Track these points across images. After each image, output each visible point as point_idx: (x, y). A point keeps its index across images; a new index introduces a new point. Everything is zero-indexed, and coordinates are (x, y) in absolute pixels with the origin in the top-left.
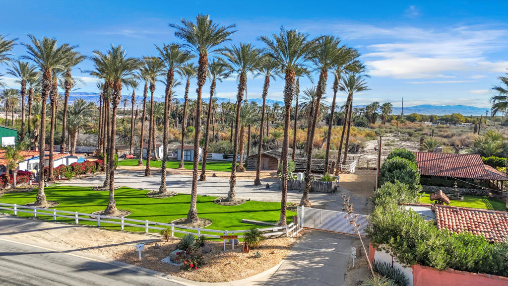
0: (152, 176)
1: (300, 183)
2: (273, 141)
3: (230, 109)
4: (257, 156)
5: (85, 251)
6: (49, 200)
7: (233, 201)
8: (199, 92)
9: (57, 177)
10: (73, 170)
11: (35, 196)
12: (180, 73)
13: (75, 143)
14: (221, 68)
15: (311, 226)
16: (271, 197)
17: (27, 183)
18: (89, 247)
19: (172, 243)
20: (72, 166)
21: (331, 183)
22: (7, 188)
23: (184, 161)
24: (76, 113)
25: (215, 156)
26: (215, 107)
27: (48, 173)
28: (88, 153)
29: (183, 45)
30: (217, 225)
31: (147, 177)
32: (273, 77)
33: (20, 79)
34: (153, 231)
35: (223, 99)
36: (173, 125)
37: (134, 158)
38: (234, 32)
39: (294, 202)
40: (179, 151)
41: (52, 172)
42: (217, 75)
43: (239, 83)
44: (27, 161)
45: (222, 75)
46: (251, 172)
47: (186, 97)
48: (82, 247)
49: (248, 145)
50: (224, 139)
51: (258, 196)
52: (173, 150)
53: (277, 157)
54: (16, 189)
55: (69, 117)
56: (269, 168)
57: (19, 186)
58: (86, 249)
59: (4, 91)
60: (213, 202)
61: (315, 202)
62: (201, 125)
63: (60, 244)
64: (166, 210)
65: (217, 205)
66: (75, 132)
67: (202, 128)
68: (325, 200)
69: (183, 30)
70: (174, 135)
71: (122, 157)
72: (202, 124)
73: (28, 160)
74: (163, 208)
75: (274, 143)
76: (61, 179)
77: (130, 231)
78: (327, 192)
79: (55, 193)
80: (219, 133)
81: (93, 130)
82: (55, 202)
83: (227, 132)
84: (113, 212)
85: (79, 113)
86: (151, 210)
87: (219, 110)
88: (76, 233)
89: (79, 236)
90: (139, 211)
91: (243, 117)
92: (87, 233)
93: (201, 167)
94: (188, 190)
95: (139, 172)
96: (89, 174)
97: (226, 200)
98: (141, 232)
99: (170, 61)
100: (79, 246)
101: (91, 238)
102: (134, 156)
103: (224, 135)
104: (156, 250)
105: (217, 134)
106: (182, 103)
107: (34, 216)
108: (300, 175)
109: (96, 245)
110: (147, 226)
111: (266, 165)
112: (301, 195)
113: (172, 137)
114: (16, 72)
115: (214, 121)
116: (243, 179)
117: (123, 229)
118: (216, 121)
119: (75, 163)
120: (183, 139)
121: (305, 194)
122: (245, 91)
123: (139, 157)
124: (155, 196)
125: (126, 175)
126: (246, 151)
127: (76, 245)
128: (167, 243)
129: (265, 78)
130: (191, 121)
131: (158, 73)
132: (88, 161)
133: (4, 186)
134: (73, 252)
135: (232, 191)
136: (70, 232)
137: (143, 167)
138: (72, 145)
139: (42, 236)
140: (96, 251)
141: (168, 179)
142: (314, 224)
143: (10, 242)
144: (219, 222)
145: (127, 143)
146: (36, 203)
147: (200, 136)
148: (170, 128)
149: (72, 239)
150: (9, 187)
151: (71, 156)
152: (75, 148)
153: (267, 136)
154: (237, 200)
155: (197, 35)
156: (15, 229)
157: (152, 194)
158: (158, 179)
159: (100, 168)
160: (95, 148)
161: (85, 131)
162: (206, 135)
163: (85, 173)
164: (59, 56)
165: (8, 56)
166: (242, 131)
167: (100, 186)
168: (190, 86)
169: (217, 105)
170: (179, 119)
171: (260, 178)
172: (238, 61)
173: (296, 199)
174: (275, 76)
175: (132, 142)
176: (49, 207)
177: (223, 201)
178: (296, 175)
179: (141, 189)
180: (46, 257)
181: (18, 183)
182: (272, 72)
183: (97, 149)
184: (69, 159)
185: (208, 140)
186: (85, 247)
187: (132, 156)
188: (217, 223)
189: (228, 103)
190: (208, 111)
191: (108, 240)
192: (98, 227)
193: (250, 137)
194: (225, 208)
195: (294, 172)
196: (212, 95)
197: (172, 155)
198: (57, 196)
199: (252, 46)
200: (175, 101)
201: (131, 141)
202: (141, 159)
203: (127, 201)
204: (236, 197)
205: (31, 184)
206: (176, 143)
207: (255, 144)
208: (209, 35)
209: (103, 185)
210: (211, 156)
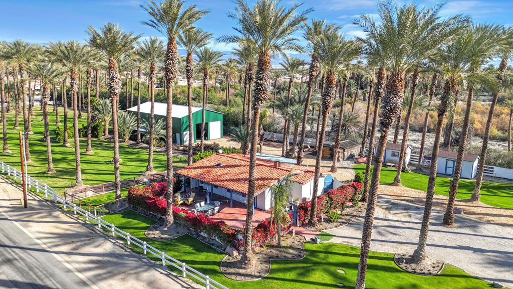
9: (320, 218)
41: (315, 214)
76: (324, 220)
96: (349, 208)
210: (493, 171)
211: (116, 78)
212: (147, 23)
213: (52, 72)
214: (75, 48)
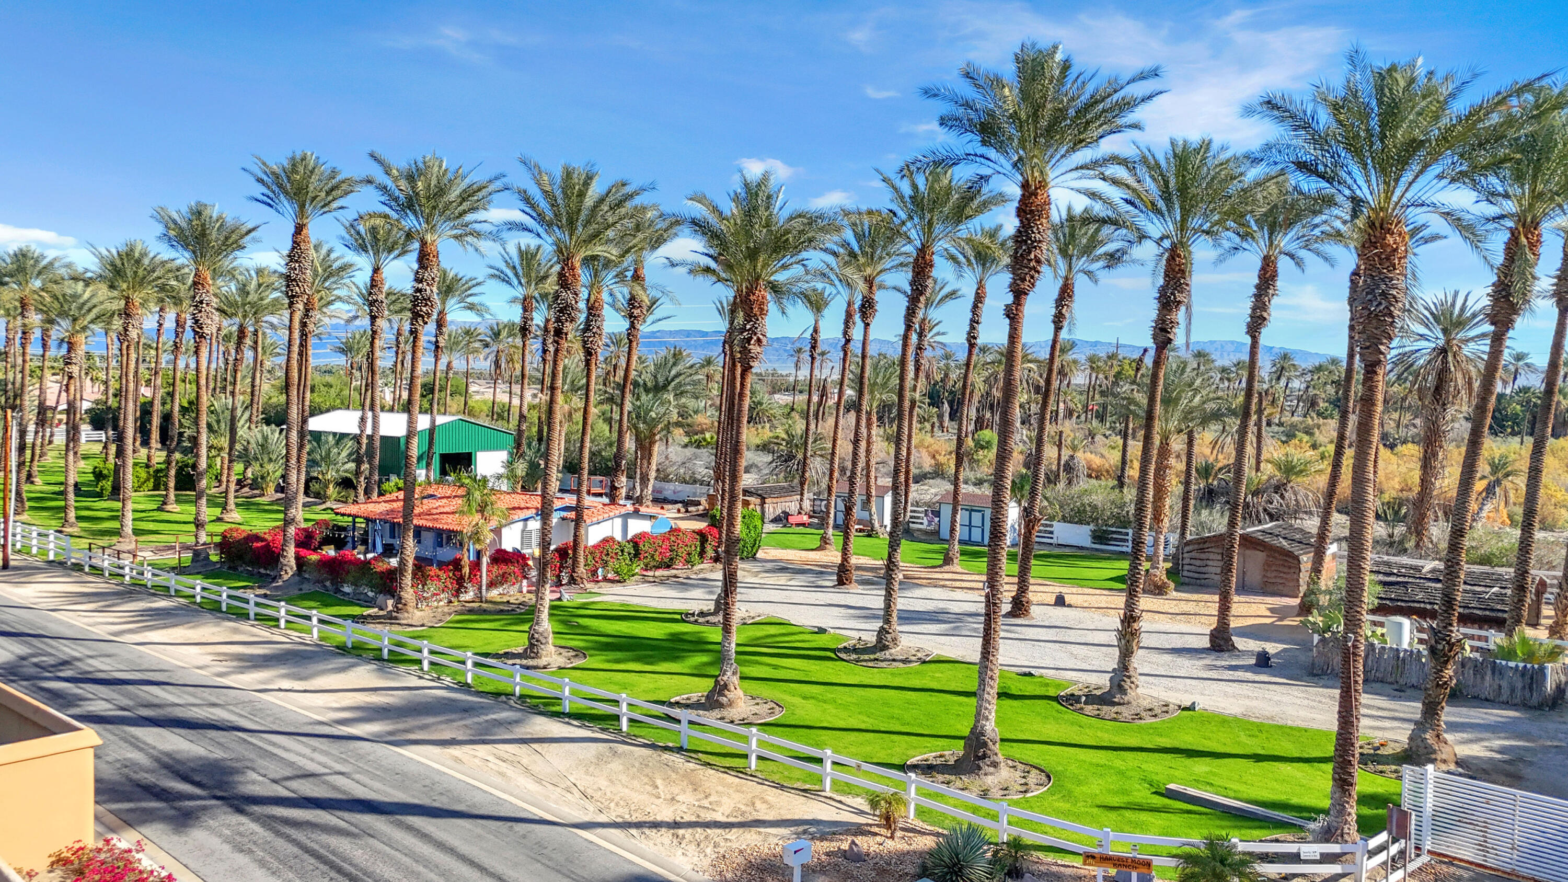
0: (860, 589)
1: (1400, 660)
2: (1279, 488)
3: (1118, 375)
4: (1222, 543)
5: (634, 831)
6: (563, 643)
7: (1129, 703)
8: (1013, 315)
9: (594, 573)
10: (637, 554)
11: (526, 627)
12: (953, 258)
13: (653, 475)
14: (1097, 231)
15: (1467, 853)
16: (1278, 703)
17: (517, 586)
18: (647, 819)
19: (906, 847)
20: (635, 542)
21: (1542, 670)
22: (464, 597)
23: (961, 542)
24: (658, 389)
25: (1065, 533)
26: (1067, 370)
27: (570, 561)
28: (686, 504)
29: (969, 157)
30: (1068, 796)
31: (843, 589)
32: (1292, 256)
33: (520, 292)
34: (848, 789)
35: (1096, 344)
36: (933, 426)
37: (810, 525)
38: (1150, 97)
39: (1379, 734)
40: (946, 511)
41: (581, 560)
42: (1079, 258)
43: (1161, 281)
44: (521, 524)
45: (1098, 258)
46: (1196, 597)
47: (971, 338)
48: (627, 818)
49: (1186, 499)
50: (1095, 474)
51: (1226, 694)
52: (927, 504)
53: (1296, 549)
54: (487, 602)
55: (638, 399)
56: (1265, 589)
57: (494, 594)
58: (639, 825)
59: (492, 329)
60: (1056, 699)
61: (1471, 741)
62: (1018, 424)
63: (569, 795)
64: (896, 711)
65: (1070, 715)
66: (652, 443)
67: (1021, 438)
68: (1519, 737)
69: (967, 105)
70: (934, 457)
71: (776, 520)
72: (1023, 423)
73: (526, 520)
74: (886, 704)
75: (1282, 497)
76: (605, 579)
77: (776, 778)
78: (1524, 706)
79: (582, 621)
80: (1079, 455)
81: (708, 436)
82: (579, 652)
83: (1105, 452)
84: (731, 704)
85: (665, 387)
86: (845, 707)
87: (1080, 379)
88: (616, 765)
89: (624, 778)
90: (809, 705)
91: (1169, 402)
92: (647, 771)
93: (1015, 568)
94: (970, 649)
95: (820, 572)
96: (679, 570)
97: (1104, 700)
98: (807, 787)
99: (922, 218)
100: (620, 811)
101: (657, 787)
102: (810, 517)
103: (1097, 461)
104: (852, 866)
105: (1072, 457)
106: (962, 356)
107: (514, 695)
108: (1400, 625)
109: (666, 814)
110: (828, 764)
111: (1255, 576)
112: (1415, 708)
113: (927, 464)
114: (510, 274)
115: (1061, 415)
116: (1164, 624)
117: (753, 767)
118: (1070, 413)
119: (643, 535)
120: (957, 471)
121: (1431, 710)
122: (1183, 308)
123: (823, 524)
124: (862, 657)
125: (782, 579)
126: (1178, 521)
127: (612, 805)
128: (890, 844)
129: (1259, 264)
130: (988, 415)
131: (888, 263)
132: (679, 530)
133: (457, 593)
134: (600, 831)
135: (1126, 668)
136: (600, 759)
137: (833, 556)
138: (644, 480)
139: (525, 761)
140: (665, 836)
141: (904, 602)
142: (1483, 847)
143: (438, 772)
144: (1080, 783)
145: (794, 477)
146: (526, 650)
147: (1015, 466)
148: (921, 436)
149: (603, 783)
150: (470, 595)
151: (636, 513)
152: (650, 487)
153: (1258, 470)
154: (1146, 704)
155: (1014, 116)
156: (458, 728)
157: (855, 650)
158: (875, 599)
159: (710, 553)
160: (704, 489)
161: (686, 440)
162: (1034, 461)
163: (668, 567)
164: (599, 219)
165: (477, 226)
166: (1164, 451)
167: (705, 609)
168: (987, 301)
169: (1075, 362)
170: (951, 408)
171: (1234, 623)
172: (1161, 204)
173: (1387, 724)
174: (1303, 253)
175: (807, 475)
176: (560, 668)
177: (1092, 699)
178: (1382, 625)
179: (822, 631)
180: (524, 837)
181: (492, 585)
182: (1285, 241)
183: (711, 492)
184: (630, 521)
185: (1042, 476)
186: (634, 819)
187: (805, 518)
188: (1069, 786)
189: (1111, 357)
190: (1042, 383)
191: (706, 803)
192: (680, 750)
193: (1194, 472)
194: (1101, 729)
195: (1373, 612)
196: (1058, 329)
197: (925, 521)
198: (585, 631)
199: (1215, 147)
200: (939, 352)
201: (804, 472)
202: (830, 531)
203: (776, 667)
204: (1139, 690)
205: (525, 590)
206: (938, 481)
207: (1209, 496)
208: (1060, 114)
209: (711, 606)
210: (1052, 533)
211: (207, 305)
212: (257, 200)
213: (90, 310)
214: (137, 255)
